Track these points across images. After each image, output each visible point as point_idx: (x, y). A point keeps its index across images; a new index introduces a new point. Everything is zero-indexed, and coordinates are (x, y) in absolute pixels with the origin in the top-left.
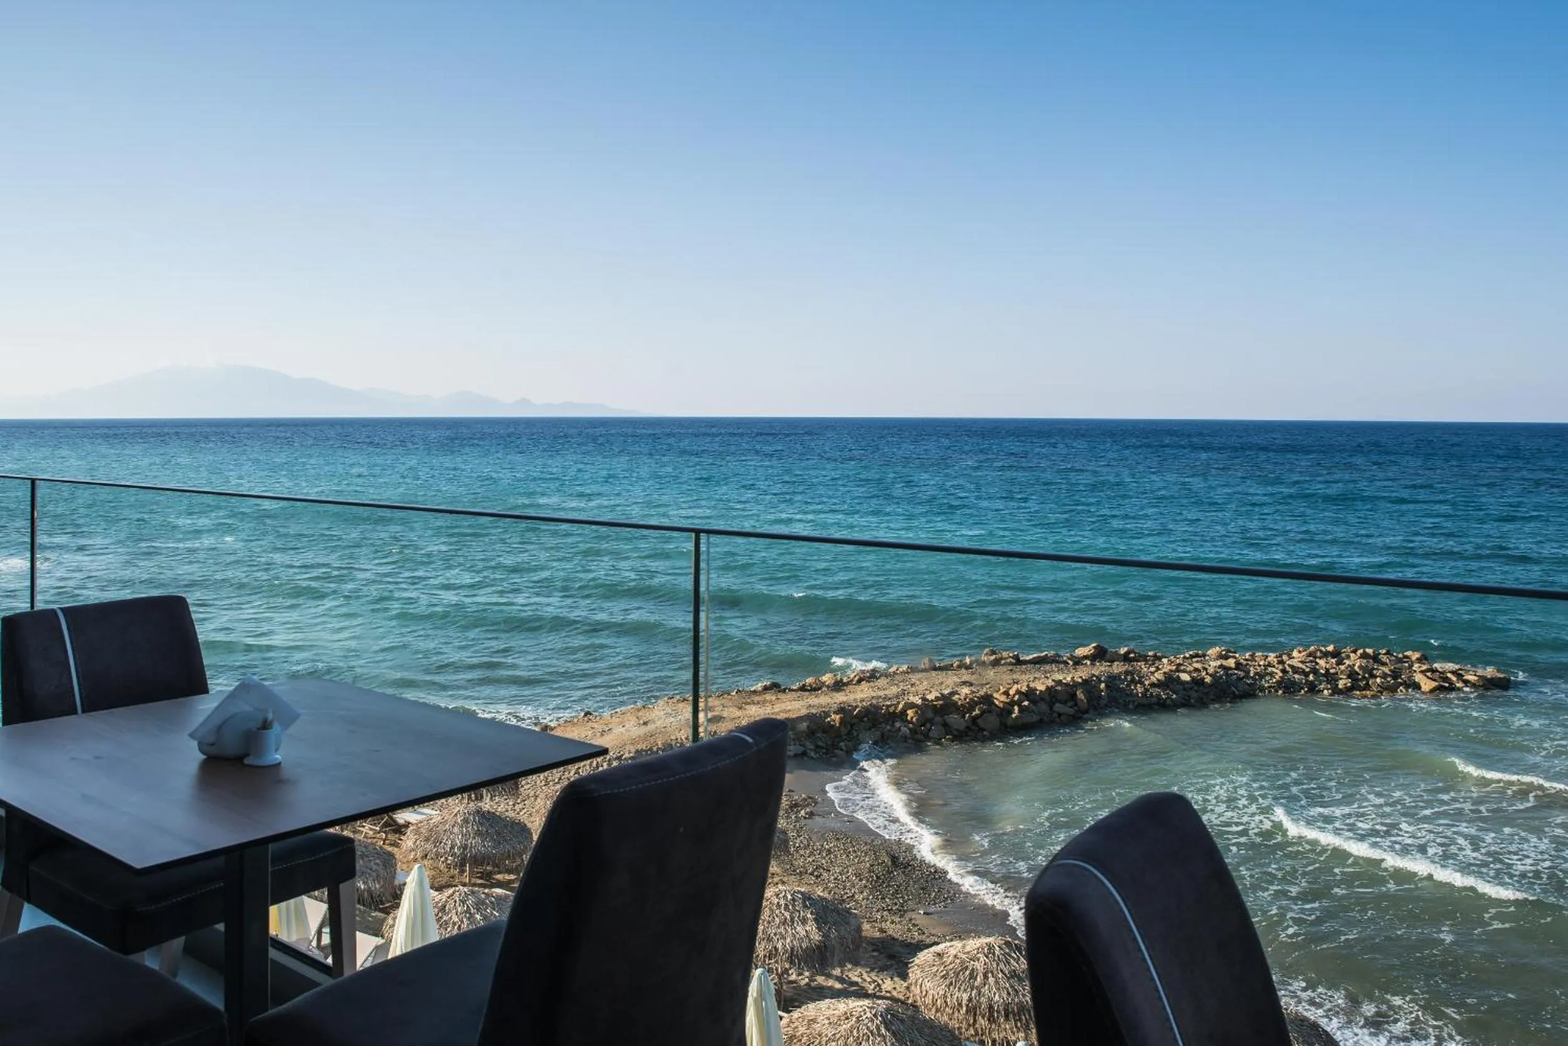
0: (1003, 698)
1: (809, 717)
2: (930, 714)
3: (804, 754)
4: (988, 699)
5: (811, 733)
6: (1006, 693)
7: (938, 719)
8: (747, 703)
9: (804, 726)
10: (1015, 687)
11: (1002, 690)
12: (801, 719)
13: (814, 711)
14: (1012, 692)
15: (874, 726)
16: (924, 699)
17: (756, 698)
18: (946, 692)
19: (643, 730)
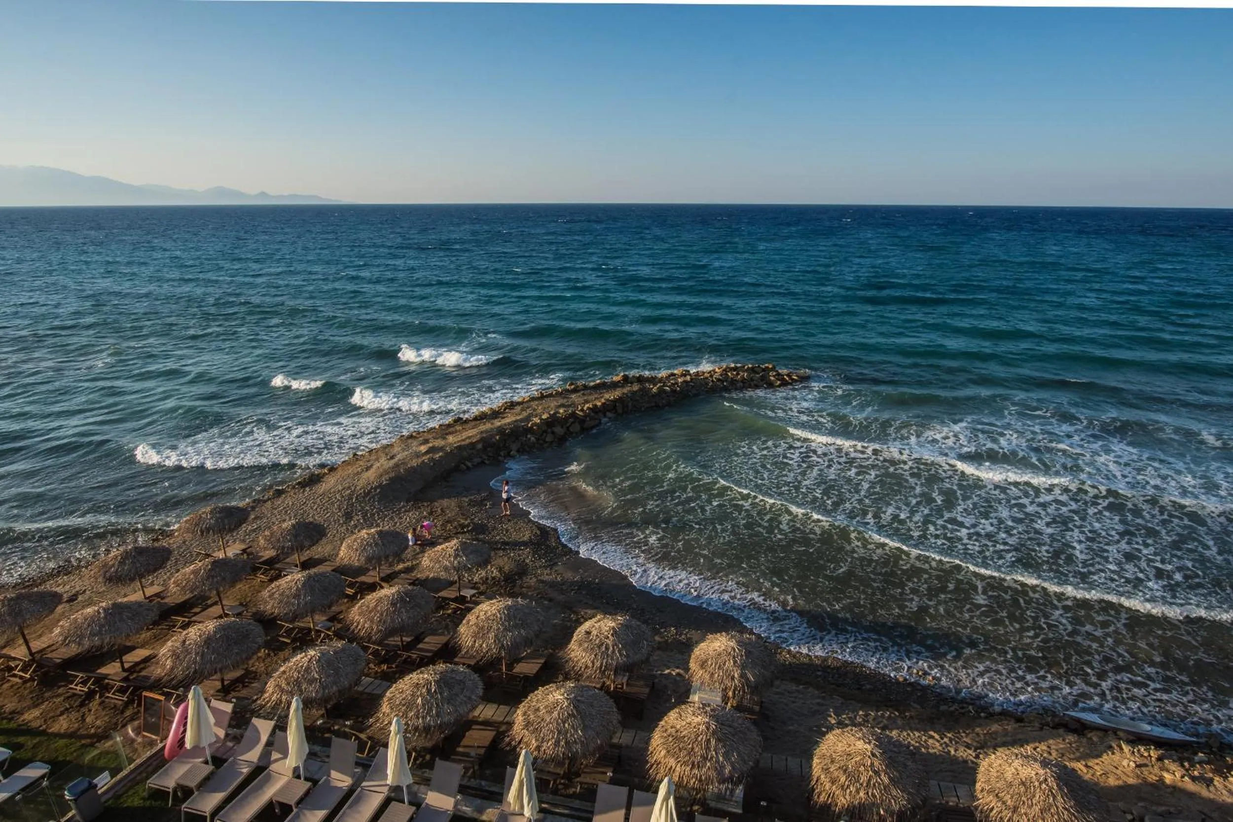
0: (581, 413)
1: (482, 440)
2: (545, 428)
3: (483, 463)
4: (573, 414)
5: (485, 448)
6: (582, 410)
7: (549, 430)
8: (447, 434)
9: (480, 446)
10: (587, 406)
11: (580, 408)
12: (478, 442)
13: (484, 435)
14: (585, 408)
15: (517, 439)
16: (541, 419)
17: (451, 430)
18: (552, 413)
19: (393, 462)
